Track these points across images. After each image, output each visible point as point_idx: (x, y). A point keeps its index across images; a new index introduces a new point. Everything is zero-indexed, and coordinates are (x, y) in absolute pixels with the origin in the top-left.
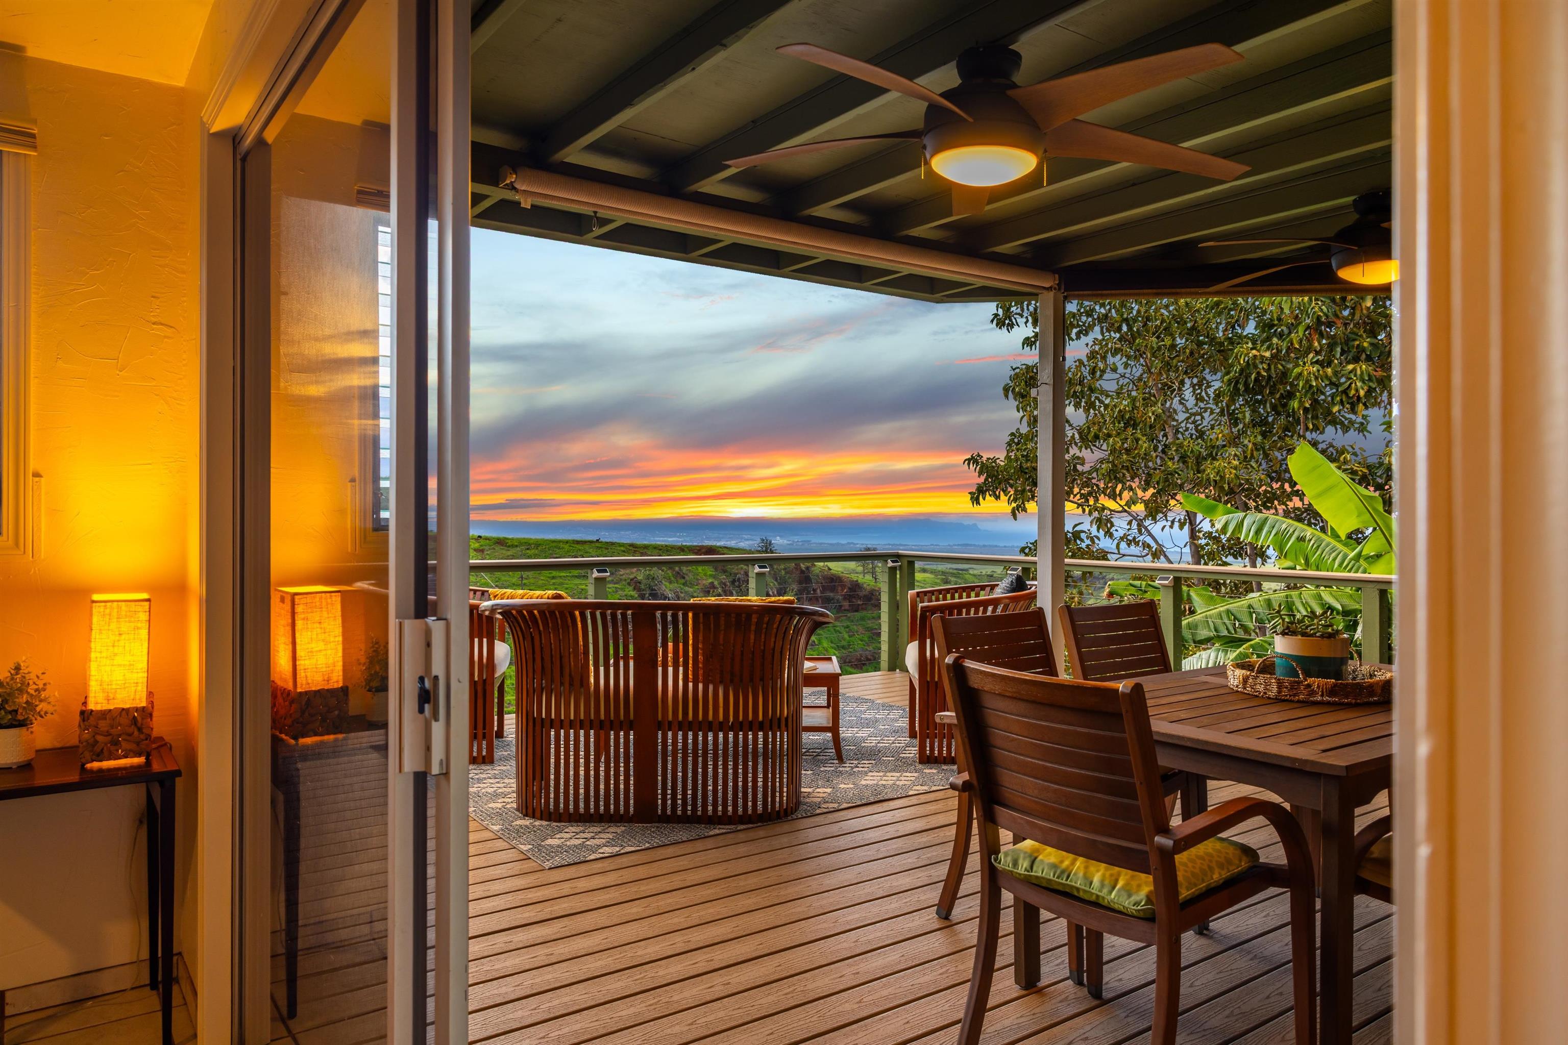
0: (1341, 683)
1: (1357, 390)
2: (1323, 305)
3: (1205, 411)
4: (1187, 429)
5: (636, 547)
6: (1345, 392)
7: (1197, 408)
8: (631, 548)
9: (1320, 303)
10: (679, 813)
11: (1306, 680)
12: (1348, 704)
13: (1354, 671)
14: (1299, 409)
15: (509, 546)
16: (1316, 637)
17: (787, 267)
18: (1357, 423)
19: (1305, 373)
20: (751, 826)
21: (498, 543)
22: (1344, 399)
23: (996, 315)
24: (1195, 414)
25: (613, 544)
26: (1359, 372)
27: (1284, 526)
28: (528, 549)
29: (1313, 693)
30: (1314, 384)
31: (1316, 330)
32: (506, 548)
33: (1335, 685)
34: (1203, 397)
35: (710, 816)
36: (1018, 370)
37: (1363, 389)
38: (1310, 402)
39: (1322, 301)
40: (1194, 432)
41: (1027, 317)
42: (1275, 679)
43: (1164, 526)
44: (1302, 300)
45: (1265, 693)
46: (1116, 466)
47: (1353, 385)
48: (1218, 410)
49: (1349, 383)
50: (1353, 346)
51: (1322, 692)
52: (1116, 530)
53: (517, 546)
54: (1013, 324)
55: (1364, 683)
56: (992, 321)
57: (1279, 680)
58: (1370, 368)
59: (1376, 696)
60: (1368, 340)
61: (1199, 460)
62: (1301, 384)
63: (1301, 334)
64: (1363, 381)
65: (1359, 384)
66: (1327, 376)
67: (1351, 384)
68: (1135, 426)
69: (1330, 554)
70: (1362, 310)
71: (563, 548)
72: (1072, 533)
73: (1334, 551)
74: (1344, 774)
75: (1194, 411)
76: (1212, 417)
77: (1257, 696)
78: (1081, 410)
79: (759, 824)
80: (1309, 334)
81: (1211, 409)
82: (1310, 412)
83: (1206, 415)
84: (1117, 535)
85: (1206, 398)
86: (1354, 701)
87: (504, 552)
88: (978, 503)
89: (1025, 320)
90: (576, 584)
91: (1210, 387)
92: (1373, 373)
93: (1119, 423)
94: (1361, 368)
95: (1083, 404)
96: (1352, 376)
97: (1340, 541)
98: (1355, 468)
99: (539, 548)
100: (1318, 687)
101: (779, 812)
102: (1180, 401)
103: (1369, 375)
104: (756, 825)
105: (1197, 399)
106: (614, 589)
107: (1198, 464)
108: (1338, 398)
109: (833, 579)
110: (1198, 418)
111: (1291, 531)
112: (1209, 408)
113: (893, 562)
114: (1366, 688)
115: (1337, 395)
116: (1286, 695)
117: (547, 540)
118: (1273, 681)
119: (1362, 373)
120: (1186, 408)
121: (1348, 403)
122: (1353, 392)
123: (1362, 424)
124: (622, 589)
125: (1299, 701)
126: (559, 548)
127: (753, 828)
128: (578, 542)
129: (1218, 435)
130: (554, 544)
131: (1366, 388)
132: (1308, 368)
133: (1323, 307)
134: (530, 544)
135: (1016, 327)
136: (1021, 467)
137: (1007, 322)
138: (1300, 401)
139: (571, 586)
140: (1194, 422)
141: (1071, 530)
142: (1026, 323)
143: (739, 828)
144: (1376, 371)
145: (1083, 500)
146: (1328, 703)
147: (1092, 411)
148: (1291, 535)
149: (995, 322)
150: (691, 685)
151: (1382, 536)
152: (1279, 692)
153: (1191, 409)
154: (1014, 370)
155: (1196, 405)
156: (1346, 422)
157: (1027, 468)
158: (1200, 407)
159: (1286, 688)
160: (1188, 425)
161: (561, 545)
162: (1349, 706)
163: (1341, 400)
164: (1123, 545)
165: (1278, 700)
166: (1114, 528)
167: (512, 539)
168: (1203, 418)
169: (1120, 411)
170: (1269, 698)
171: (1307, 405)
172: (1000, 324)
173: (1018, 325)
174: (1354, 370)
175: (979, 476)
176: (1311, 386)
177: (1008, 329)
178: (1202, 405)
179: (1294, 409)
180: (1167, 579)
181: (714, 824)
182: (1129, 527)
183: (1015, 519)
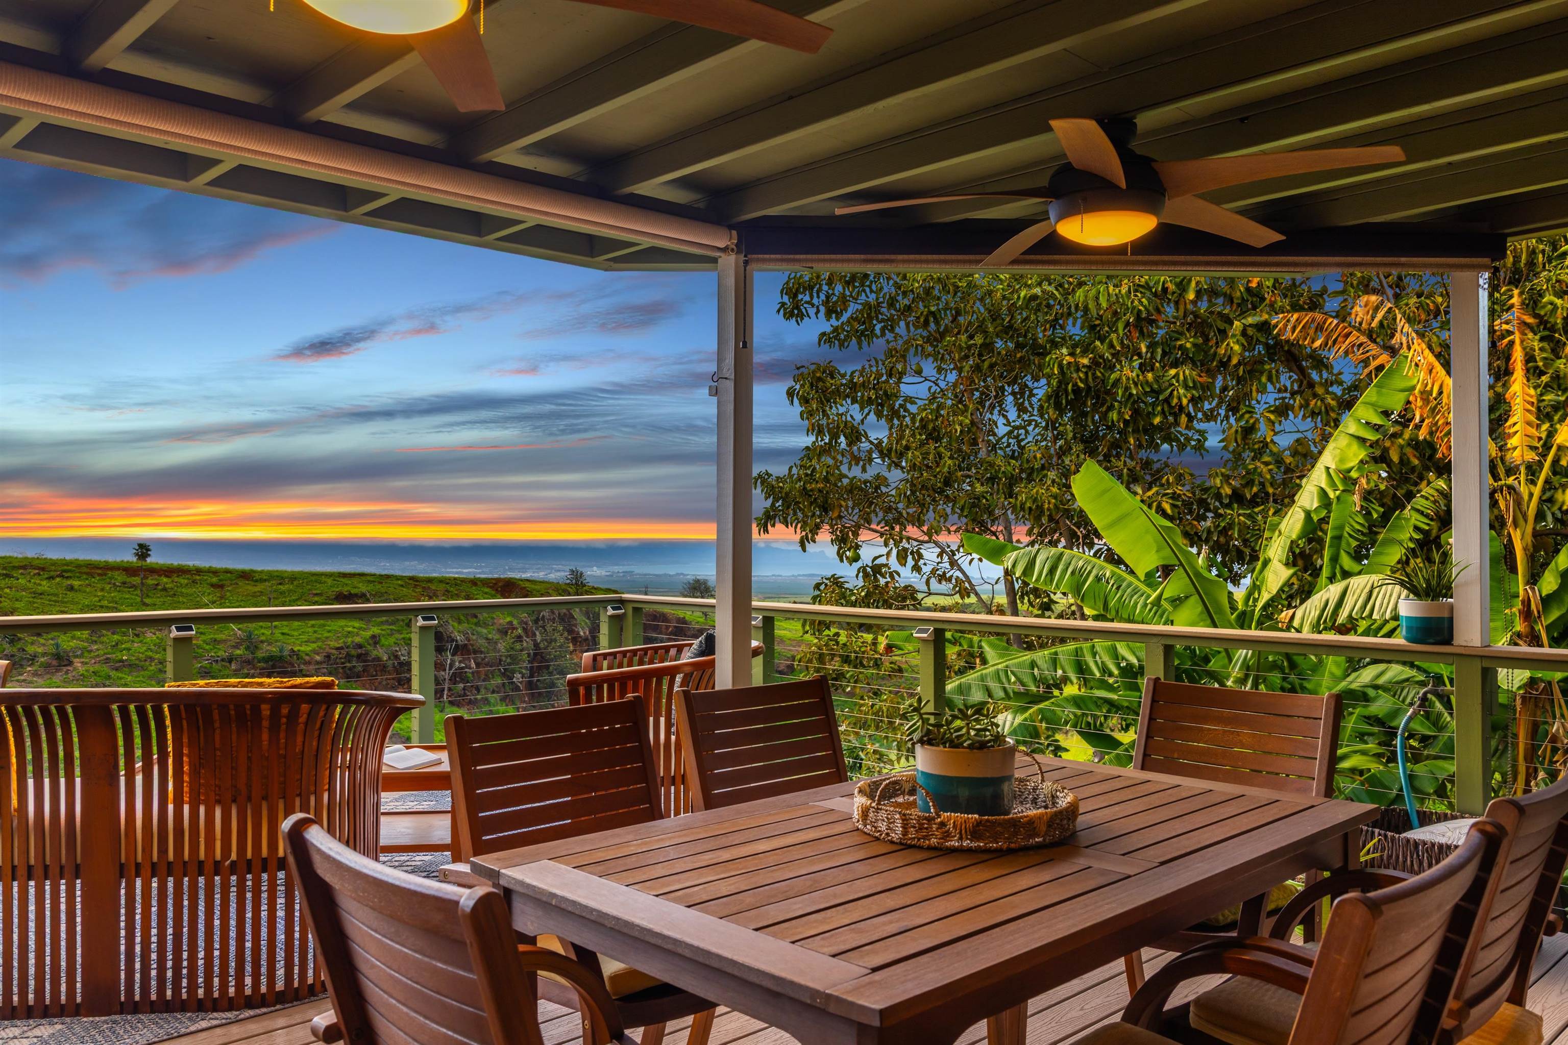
0: (988, 820)
1: (1179, 399)
2: (1143, 297)
3: (1029, 425)
4: (1009, 445)
5: (417, 581)
6: (1167, 401)
7: (1020, 420)
8: (411, 582)
9: (1139, 295)
10: (154, 997)
11: (939, 816)
12: (996, 851)
13: (1035, 789)
14: (1118, 422)
15: (256, 581)
16: (964, 747)
17: (489, 234)
18: (1194, 440)
19: (1124, 378)
20: (264, 1010)
21: (241, 577)
22: (1166, 409)
23: (783, 304)
24: (1018, 428)
25: (388, 577)
26: (1181, 378)
27: (1081, 563)
28: (280, 584)
29: (947, 836)
30: (1134, 392)
31: (1136, 326)
32: (252, 583)
33: (979, 823)
34: (1026, 408)
35: (200, 999)
36: (802, 370)
37: (1186, 397)
38: (1130, 413)
39: (1141, 293)
40: (1016, 448)
41: (818, 307)
42: (900, 813)
43: (972, 560)
44: (1120, 291)
45: (888, 834)
46: (915, 486)
47: (1175, 392)
48: (1044, 424)
49: (1170, 390)
50: (1175, 347)
51: (960, 833)
52: (925, 564)
53: (265, 580)
54: (803, 314)
55: (1021, 818)
56: (778, 311)
57: (904, 815)
58: (1194, 373)
59: (1038, 836)
60: (1191, 340)
61: (1013, 481)
62: (1120, 392)
63: (1121, 332)
64: (1186, 387)
65: (1182, 391)
66: (1147, 382)
67: (1173, 390)
68: (938, 439)
69: (1132, 596)
70: (1185, 303)
71: (325, 582)
72: (871, 568)
73: (1136, 593)
74: (876, 1023)
75: (1017, 423)
76: (1037, 431)
77: (877, 839)
78: (883, 419)
79: (278, 1007)
80: (1129, 331)
81: (1036, 421)
82: (1131, 425)
83: (1030, 428)
84: (927, 569)
85: (1030, 409)
86: (1005, 846)
87: (250, 588)
88: (766, 531)
89: (815, 310)
90: (342, 627)
91: (1034, 395)
92: (1197, 378)
93: (921, 435)
94: (1184, 372)
95: (885, 413)
96: (1174, 381)
97: (1139, 580)
98: (1178, 492)
99: (295, 583)
100: (955, 826)
101: (312, 986)
102: (999, 412)
103: (1194, 381)
104: (273, 1008)
105: (1019, 410)
106: (389, 631)
107: (1011, 486)
108: (1159, 408)
109: (655, 616)
110: (1022, 431)
111: (1089, 568)
112: (1034, 420)
113: (614, 609)
114: (1024, 825)
115: (1158, 405)
116: (914, 838)
117: (306, 573)
118: (897, 816)
119: (1185, 378)
120: (1008, 420)
121: (1170, 414)
122: (1175, 401)
123: (1199, 441)
124: (399, 632)
125: (930, 848)
126: (320, 583)
127: (265, 1014)
128: (344, 575)
129: (1036, 453)
130: (313, 578)
131: (1189, 395)
132: (1128, 372)
133: (1144, 300)
134: (282, 578)
135: (806, 319)
136: (805, 488)
137: (796, 312)
138: (1119, 413)
139: (335, 628)
140: (1017, 437)
141: (870, 565)
142: (818, 312)
143: (242, 1016)
144: (1201, 376)
145: (887, 528)
146: (969, 850)
147: (896, 422)
148: (1090, 572)
149: (782, 311)
150: (171, 807)
151: (1185, 575)
152: (905, 833)
153: (1014, 421)
154: (798, 369)
155: (1019, 416)
156: (1182, 439)
157: (812, 490)
158: (1023, 420)
159: (914, 827)
160: (1011, 440)
161: (323, 579)
162: (999, 854)
163: (1163, 409)
164: (933, 581)
165: (904, 846)
166: (922, 562)
167: (262, 572)
168: (1027, 432)
169: (922, 420)
170: (892, 842)
171: (1127, 417)
172: (789, 315)
173: (809, 316)
174: (1176, 376)
175: (766, 498)
176: (1131, 395)
177: (797, 321)
178: (1026, 417)
179: (1113, 421)
180: (925, 631)
181: (206, 1011)
182: (939, 560)
183: (804, 550)
